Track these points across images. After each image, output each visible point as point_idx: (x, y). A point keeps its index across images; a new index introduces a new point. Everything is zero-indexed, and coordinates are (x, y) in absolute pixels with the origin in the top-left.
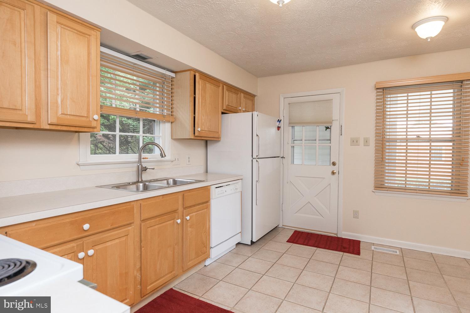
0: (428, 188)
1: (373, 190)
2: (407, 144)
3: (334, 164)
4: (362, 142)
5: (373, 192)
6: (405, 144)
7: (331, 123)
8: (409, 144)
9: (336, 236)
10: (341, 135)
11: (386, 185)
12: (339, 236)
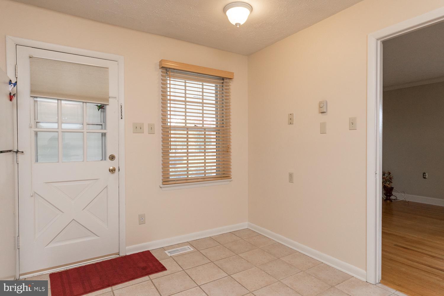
0: (204, 175)
1: (161, 186)
2: (187, 132)
3: (112, 158)
4: (146, 129)
5: (161, 187)
6: (186, 132)
7: (107, 100)
8: (189, 132)
9: (118, 256)
10: (122, 118)
11: (171, 178)
12: (122, 254)
